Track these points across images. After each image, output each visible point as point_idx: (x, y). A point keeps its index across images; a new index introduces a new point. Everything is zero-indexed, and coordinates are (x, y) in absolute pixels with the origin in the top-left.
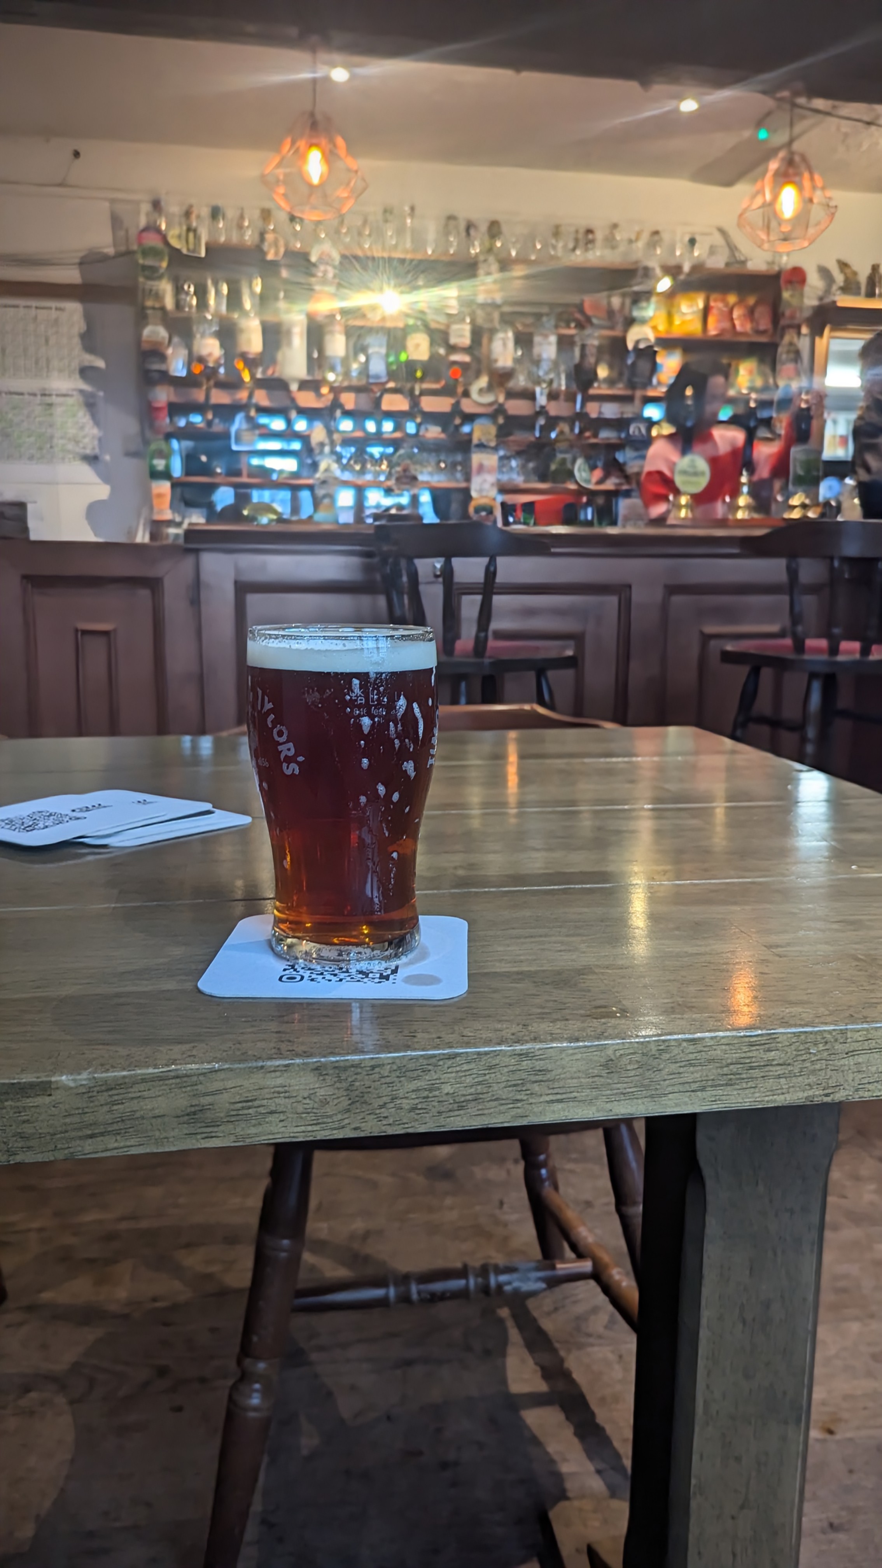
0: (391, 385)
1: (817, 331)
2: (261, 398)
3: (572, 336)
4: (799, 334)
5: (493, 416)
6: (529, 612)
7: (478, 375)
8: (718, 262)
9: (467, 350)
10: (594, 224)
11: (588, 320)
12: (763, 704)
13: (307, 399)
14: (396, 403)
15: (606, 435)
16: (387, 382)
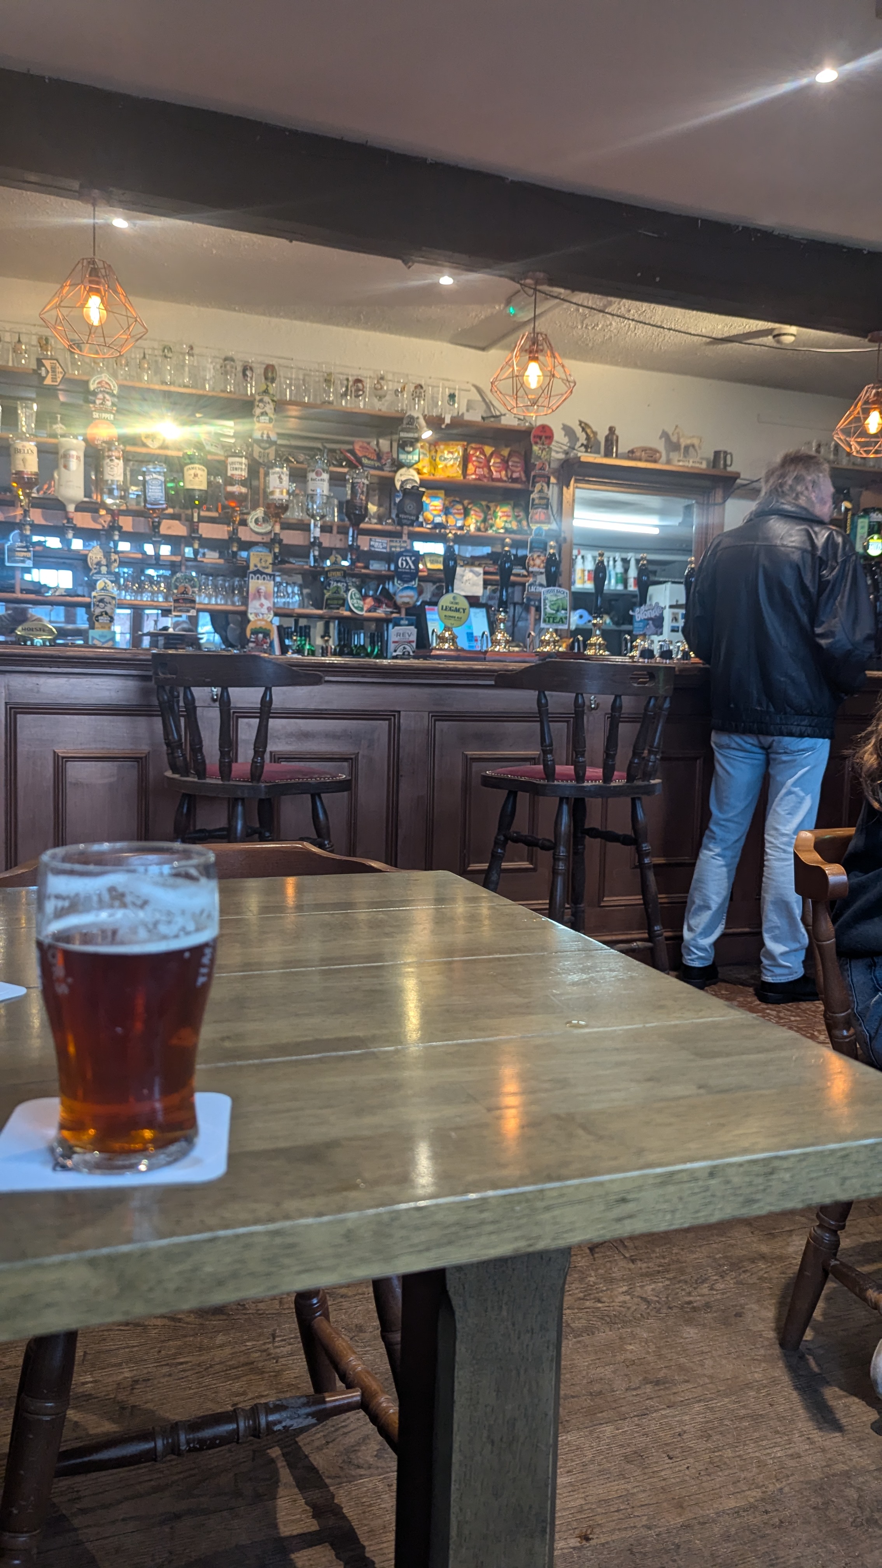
0: (170, 511)
1: (564, 482)
2: (36, 516)
3: (345, 474)
4: (548, 484)
5: (269, 546)
6: (305, 736)
7: (255, 507)
8: (475, 416)
9: (243, 483)
10: (363, 374)
11: (359, 460)
12: (521, 825)
13: (83, 520)
14: (174, 528)
15: (376, 566)
16: (166, 509)
